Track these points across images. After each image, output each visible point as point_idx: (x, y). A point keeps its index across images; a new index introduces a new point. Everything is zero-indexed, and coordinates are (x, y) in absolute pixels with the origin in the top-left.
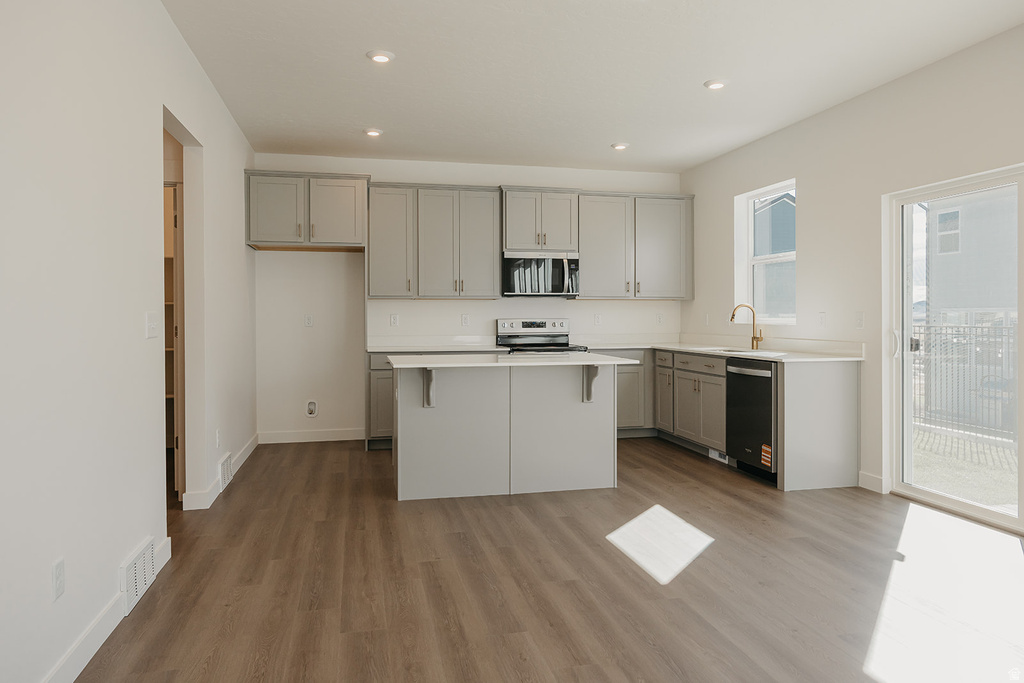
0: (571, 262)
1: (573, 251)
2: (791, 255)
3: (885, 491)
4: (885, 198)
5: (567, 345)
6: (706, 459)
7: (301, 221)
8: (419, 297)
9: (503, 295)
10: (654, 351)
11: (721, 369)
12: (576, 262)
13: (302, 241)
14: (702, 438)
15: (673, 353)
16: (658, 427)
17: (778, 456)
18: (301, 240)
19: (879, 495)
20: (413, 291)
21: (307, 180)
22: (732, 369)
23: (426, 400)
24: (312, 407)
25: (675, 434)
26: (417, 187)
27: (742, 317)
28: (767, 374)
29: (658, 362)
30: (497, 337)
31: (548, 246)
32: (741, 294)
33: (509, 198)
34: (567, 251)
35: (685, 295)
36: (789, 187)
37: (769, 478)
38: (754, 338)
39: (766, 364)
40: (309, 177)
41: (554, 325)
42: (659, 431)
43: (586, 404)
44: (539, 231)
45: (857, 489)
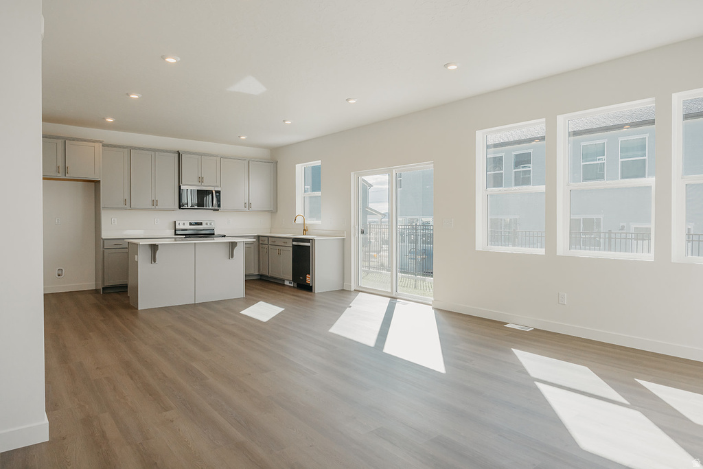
0: (217, 192)
1: (217, 186)
2: (319, 194)
3: (352, 290)
4: (352, 173)
5: (214, 234)
6: (284, 285)
7: (61, 164)
8: (131, 208)
9: (180, 208)
10: (259, 236)
11: (290, 244)
12: (219, 192)
13: (61, 175)
14: (282, 276)
15: (268, 237)
16: (261, 273)
17: (313, 279)
18: (59, 175)
19: (350, 291)
20: (128, 205)
21: (63, 141)
22: (295, 243)
23: (154, 259)
24: (60, 272)
25: (270, 275)
26: (131, 149)
27: (299, 220)
28: (308, 244)
29: (261, 242)
30: (175, 230)
31: (205, 183)
32: (299, 210)
33: (184, 158)
34: (215, 187)
35: (273, 210)
36: (318, 163)
37: (309, 288)
38: (304, 230)
39: (308, 240)
40: (65, 140)
41: (207, 224)
42: (261, 275)
43: (231, 260)
44: (200, 176)
45: (343, 290)
